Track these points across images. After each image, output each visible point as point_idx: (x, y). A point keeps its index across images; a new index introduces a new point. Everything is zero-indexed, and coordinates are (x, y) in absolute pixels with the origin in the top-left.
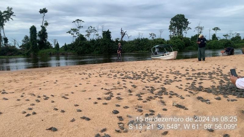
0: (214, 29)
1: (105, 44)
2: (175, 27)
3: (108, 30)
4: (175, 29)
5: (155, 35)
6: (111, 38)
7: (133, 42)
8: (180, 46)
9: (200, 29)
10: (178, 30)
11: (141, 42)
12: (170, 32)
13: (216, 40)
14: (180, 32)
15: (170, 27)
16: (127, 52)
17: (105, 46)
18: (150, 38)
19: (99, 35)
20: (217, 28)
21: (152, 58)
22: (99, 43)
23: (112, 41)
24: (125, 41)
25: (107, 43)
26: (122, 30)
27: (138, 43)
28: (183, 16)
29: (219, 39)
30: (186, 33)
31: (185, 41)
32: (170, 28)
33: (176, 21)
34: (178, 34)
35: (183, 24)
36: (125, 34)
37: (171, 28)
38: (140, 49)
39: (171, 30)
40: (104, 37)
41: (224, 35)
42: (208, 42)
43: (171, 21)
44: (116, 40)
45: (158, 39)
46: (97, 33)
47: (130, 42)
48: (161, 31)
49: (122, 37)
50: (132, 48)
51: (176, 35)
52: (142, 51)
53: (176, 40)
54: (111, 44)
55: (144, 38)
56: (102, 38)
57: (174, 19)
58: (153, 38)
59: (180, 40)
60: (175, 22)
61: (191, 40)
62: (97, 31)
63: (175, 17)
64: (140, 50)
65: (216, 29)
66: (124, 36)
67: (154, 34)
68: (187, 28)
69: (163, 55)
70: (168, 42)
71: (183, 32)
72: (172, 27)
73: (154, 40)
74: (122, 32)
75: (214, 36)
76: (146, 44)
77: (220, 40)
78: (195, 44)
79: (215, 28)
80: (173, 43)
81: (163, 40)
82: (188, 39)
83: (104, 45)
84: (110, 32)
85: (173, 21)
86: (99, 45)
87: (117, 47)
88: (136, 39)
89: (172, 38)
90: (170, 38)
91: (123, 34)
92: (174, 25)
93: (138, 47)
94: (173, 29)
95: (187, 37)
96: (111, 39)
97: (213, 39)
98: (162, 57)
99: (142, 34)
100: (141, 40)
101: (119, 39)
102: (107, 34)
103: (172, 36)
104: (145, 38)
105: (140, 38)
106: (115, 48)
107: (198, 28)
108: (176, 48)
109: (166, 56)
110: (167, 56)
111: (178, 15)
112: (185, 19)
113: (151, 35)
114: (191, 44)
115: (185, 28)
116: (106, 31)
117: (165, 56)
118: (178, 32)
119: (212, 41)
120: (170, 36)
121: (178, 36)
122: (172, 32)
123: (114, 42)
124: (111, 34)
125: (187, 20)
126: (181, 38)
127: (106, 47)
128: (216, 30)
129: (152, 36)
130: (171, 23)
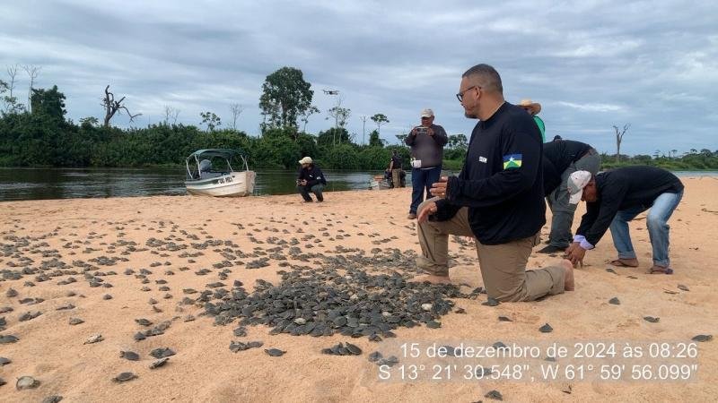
0: (375, 119)
1: (40, 134)
2: (278, 102)
3: (56, 87)
4: (276, 109)
5: (219, 119)
6: (66, 117)
7: (144, 133)
8: (289, 156)
9: (342, 116)
10: (285, 110)
11: (172, 136)
12: (263, 114)
13: (378, 147)
14: (291, 118)
15: (261, 99)
16: (122, 167)
17: (37, 141)
18: (203, 128)
19: (18, 102)
20: (382, 116)
21: (188, 187)
22: (13, 130)
23: (67, 125)
24: (117, 131)
25: (49, 132)
26: (107, 93)
27: (161, 140)
28: (297, 74)
29: (386, 145)
30: (307, 122)
31: (301, 143)
32: (262, 104)
33: (279, 85)
34: (285, 123)
35: (298, 97)
36: (118, 106)
37: (264, 104)
38: (169, 158)
39: (265, 109)
40: (35, 111)
41: (397, 136)
42: (359, 151)
43: (265, 82)
44: (83, 126)
45: (227, 132)
46: (8, 94)
47: (134, 135)
48: (236, 110)
49: (110, 115)
50: (142, 153)
51: (278, 123)
52: (173, 164)
53: (279, 140)
54: (63, 134)
55: (181, 125)
56: (26, 112)
57: (273, 79)
58: (211, 126)
59: (290, 140)
60: (276, 88)
61: (319, 142)
62: (9, 85)
63: (277, 73)
64: (166, 160)
65: (380, 118)
66: (114, 111)
67: (214, 116)
68: (308, 109)
69: (215, 182)
70: (255, 142)
71: (299, 119)
72: (268, 100)
73: (215, 133)
74: (107, 100)
75: (374, 137)
76: (186, 144)
77: (387, 148)
78: (327, 155)
79: (377, 116)
80: (270, 146)
81: (243, 135)
82: (310, 138)
83: (35, 137)
84: (62, 96)
85: (273, 84)
86: (16, 135)
87: (84, 146)
88: (155, 126)
89: (269, 133)
90: (264, 130)
91: (113, 107)
92: (275, 95)
93: (161, 152)
94: (270, 106)
95: (307, 133)
96: (62, 118)
97: (371, 143)
98: (212, 186)
99: (178, 112)
100: (171, 128)
101: (95, 121)
102: (49, 102)
103: (268, 128)
104: (186, 125)
105: (170, 123)
106: (77, 151)
107: (335, 112)
108: (278, 163)
109: (223, 185)
110: (226, 184)
111: (285, 70)
112: (303, 82)
113: (206, 116)
114: (317, 153)
115: (302, 108)
116: (46, 90)
117: (219, 185)
118: (284, 116)
119: (368, 150)
120: (263, 126)
121: (284, 127)
122: (269, 117)
123: (75, 129)
124: (65, 102)
125: (309, 85)
126: (292, 134)
127: (41, 144)
128: (380, 121)
129: (208, 122)
130: (267, 90)
